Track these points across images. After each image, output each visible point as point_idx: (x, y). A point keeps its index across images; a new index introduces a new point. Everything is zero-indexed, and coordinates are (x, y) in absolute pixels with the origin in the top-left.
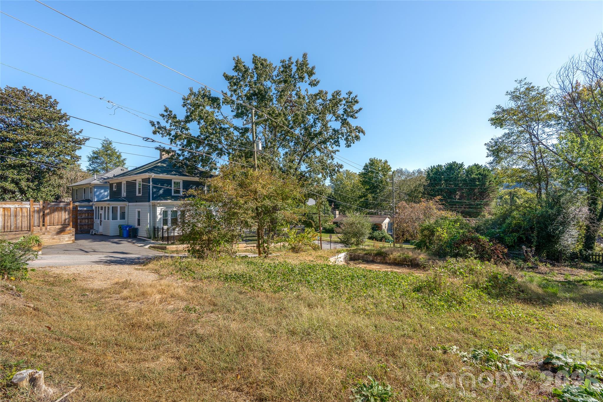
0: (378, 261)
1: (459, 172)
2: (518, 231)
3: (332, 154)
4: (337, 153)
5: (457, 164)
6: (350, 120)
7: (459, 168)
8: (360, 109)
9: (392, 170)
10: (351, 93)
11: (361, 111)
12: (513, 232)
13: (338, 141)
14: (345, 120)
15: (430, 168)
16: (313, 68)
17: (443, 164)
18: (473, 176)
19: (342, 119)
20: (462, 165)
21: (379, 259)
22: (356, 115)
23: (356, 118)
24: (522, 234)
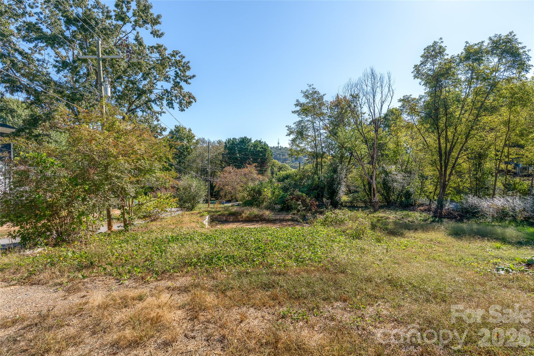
0: (231, 220)
1: (249, 145)
2: (316, 190)
3: (157, 115)
4: (162, 114)
5: (248, 139)
6: (182, 84)
7: (248, 142)
8: (194, 76)
9: (196, 138)
10: (184, 57)
11: (194, 78)
12: (313, 190)
13: (172, 104)
14: (179, 83)
15: (227, 140)
16: (159, 17)
17: (237, 138)
18: (258, 149)
19: (175, 82)
20: (250, 140)
21: (232, 218)
22: (189, 81)
23: (189, 84)
24: (319, 191)
